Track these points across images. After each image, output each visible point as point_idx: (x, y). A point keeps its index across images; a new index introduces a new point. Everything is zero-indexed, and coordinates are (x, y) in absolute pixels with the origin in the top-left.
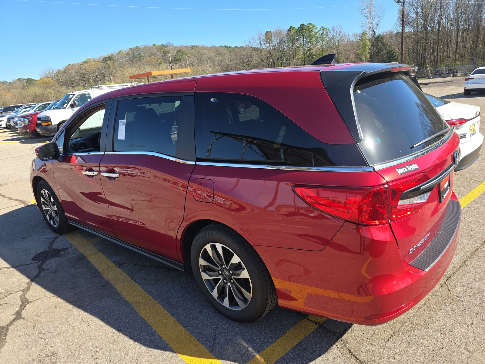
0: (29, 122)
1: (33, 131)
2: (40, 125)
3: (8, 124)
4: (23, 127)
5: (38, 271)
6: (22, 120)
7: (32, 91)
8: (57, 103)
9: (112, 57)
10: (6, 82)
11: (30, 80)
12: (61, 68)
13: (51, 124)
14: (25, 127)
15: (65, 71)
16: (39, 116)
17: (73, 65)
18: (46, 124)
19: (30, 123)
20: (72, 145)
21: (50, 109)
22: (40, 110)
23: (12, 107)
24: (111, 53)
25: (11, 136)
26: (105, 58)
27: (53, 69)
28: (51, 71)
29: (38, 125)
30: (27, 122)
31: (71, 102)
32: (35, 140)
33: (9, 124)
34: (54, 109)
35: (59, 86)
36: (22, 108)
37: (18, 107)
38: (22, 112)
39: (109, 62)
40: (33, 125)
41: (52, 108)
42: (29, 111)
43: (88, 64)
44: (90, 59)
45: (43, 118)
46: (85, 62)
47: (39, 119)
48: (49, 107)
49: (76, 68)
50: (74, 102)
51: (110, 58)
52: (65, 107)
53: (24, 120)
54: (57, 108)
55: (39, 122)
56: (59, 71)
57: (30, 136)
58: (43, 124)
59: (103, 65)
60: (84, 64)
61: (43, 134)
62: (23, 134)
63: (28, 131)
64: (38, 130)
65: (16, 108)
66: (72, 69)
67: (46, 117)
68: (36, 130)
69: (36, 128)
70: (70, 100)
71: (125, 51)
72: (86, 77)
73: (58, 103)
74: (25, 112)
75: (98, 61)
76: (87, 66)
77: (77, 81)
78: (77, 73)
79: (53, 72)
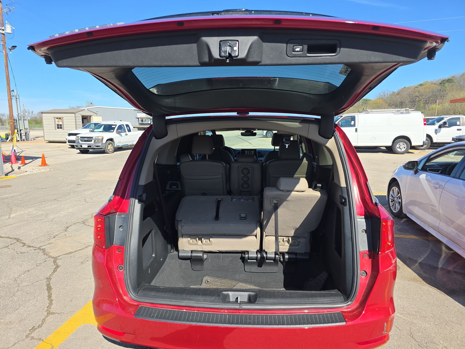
9: (452, 80)
11: (366, 100)
12: (396, 90)
15: (399, 93)
17: (408, 88)
24: (452, 75)
26: (444, 81)
27: (389, 91)
28: (386, 93)
39: (447, 85)
43: (423, 87)
44: (428, 82)
46: (421, 85)
49: (411, 90)
50: (338, 123)
51: (449, 81)
56: (393, 93)
59: (439, 87)
60: (419, 87)
66: (405, 92)
72: (417, 99)
75: (435, 84)
76: (421, 89)
77: (407, 102)
78: (409, 95)
79: (388, 94)
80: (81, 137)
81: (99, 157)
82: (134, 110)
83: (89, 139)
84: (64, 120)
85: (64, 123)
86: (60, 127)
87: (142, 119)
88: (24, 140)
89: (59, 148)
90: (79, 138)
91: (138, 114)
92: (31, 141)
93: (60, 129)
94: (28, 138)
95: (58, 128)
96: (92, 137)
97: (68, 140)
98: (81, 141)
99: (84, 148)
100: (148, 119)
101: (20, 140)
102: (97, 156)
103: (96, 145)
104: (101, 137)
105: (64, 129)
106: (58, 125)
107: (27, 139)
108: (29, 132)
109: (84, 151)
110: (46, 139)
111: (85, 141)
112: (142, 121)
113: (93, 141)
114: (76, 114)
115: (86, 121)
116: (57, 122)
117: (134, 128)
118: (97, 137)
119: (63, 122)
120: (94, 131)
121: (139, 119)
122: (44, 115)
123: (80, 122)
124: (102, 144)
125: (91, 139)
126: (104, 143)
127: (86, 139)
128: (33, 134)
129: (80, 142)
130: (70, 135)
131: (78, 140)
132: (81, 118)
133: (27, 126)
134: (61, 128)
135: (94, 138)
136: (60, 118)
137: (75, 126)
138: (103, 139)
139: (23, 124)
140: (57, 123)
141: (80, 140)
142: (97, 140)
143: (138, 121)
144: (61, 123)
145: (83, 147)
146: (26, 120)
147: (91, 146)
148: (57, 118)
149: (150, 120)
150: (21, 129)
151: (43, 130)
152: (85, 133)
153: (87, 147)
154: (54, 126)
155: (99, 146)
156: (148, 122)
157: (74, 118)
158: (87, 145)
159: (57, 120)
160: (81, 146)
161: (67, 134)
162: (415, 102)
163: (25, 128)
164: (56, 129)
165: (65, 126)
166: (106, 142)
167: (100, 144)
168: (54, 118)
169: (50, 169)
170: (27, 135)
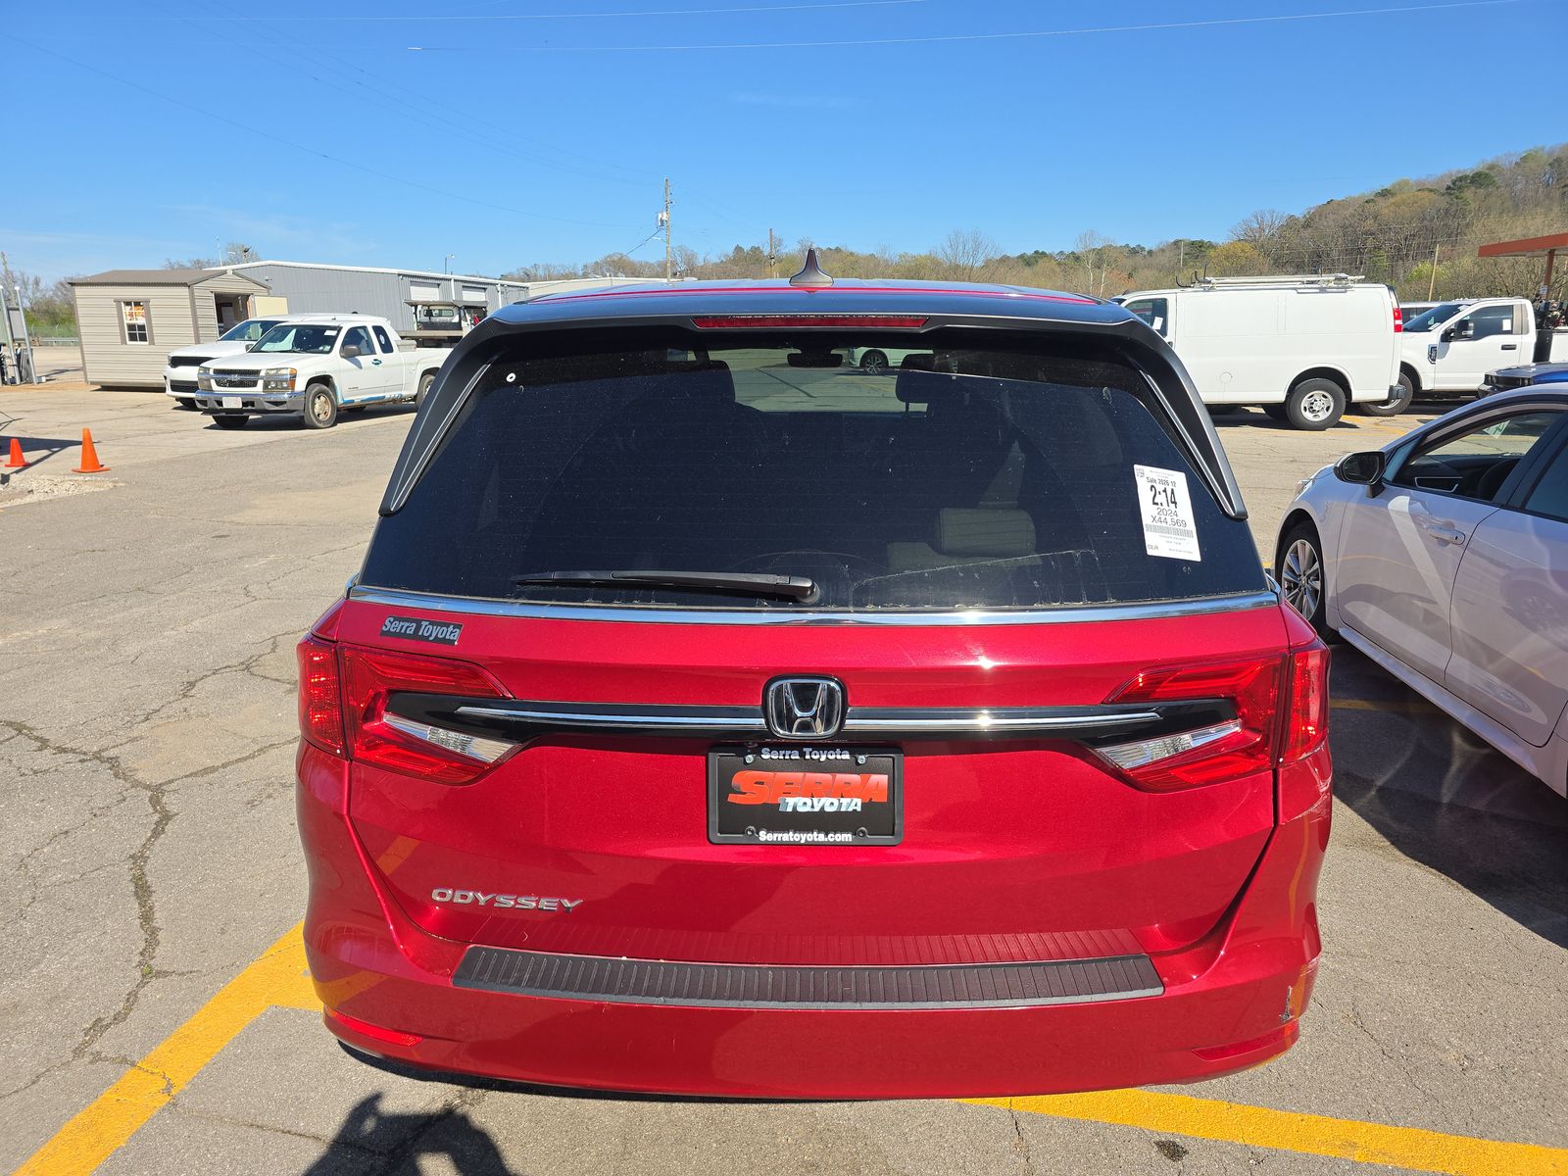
9: (1488, 176)
10: (1143, 249)
11: (1201, 246)
12: (1299, 212)
15: (1309, 222)
17: (1339, 203)
24: (1489, 159)
26: (1460, 179)
27: (1274, 214)
28: (1268, 219)
39: (1469, 193)
43: (1392, 200)
44: (1406, 183)
46: (1384, 193)
49: (1347, 213)
51: (1479, 179)
56: (1290, 222)
59: (1443, 202)
60: (1380, 199)
66: (1332, 217)
71: (1550, 154)
72: (1370, 242)
75: (1431, 191)
76: (1384, 207)
77: (1335, 254)
78: (1344, 227)
79: (1273, 223)
80: (217, 372)
81: (283, 441)
82: (399, 275)
83: (247, 378)
84: (153, 312)
85: (154, 321)
86: (138, 333)
87: (429, 306)
88: (13, 381)
90: (211, 372)
91: (413, 289)
92: (40, 386)
93: (139, 343)
94: (28, 375)
95: (133, 338)
96: (257, 372)
97: (172, 381)
98: (218, 383)
99: (228, 411)
100: (451, 308)
102: (276, 439)
103: (272, 399)
104: (288, 372)
105: (152, 343)
106: (131, 327)
107: (25, 377)
108: (29, 353)
109: (230, 421)
110: (92, 377)
111: (232, 384)
112: (429, 313)
113: (260, 383)
114: (195, 287)
115: (233, 314)
116: (129, 318)
117: (402, 338)
118: (273, 372)
119: (148, 316)
120: (263, 349)
121: (419, 307)
122: (78, 290)
123: (209, 316)
124: (294, 394)
125: (252, 378)
126: (300, 393)
127: (236, 378)
128: (42, 358)
129: (215, 387)
130: (176, 362)
131: (209, 380)
132: (212, 303)
133: (21, 331)
134: (143, 338)
135: (262, 374)
136: (137, 304)
137: (191, 331)
138: (294, 376)
139: (7, 323)
140: (127, 321)
141: (213, 382)
142: (276, 382)
143: (415, 313)
144: (141, 321)
145: (225, 406)
146: (18, 309)
147: (252, 404)
148: (128, 304)
149: (455, 310)
151: (80, 344)
152: (231, 354)
153: (241, 406)
154: (117, 330)
155: (285, 402)
156: (448, 319)
157: (188, 302)
158: (239, 399)
159: (126, 310)
160: (220, 403)
161: (167, 361)
162: (1361, 253)
163: (13, 340)
164: (124, 342)
165: (155, 331)
166: (307, 387)
167: (286, 396)
168: (118, 301)
169: (115, 482)
170: (23, 362)
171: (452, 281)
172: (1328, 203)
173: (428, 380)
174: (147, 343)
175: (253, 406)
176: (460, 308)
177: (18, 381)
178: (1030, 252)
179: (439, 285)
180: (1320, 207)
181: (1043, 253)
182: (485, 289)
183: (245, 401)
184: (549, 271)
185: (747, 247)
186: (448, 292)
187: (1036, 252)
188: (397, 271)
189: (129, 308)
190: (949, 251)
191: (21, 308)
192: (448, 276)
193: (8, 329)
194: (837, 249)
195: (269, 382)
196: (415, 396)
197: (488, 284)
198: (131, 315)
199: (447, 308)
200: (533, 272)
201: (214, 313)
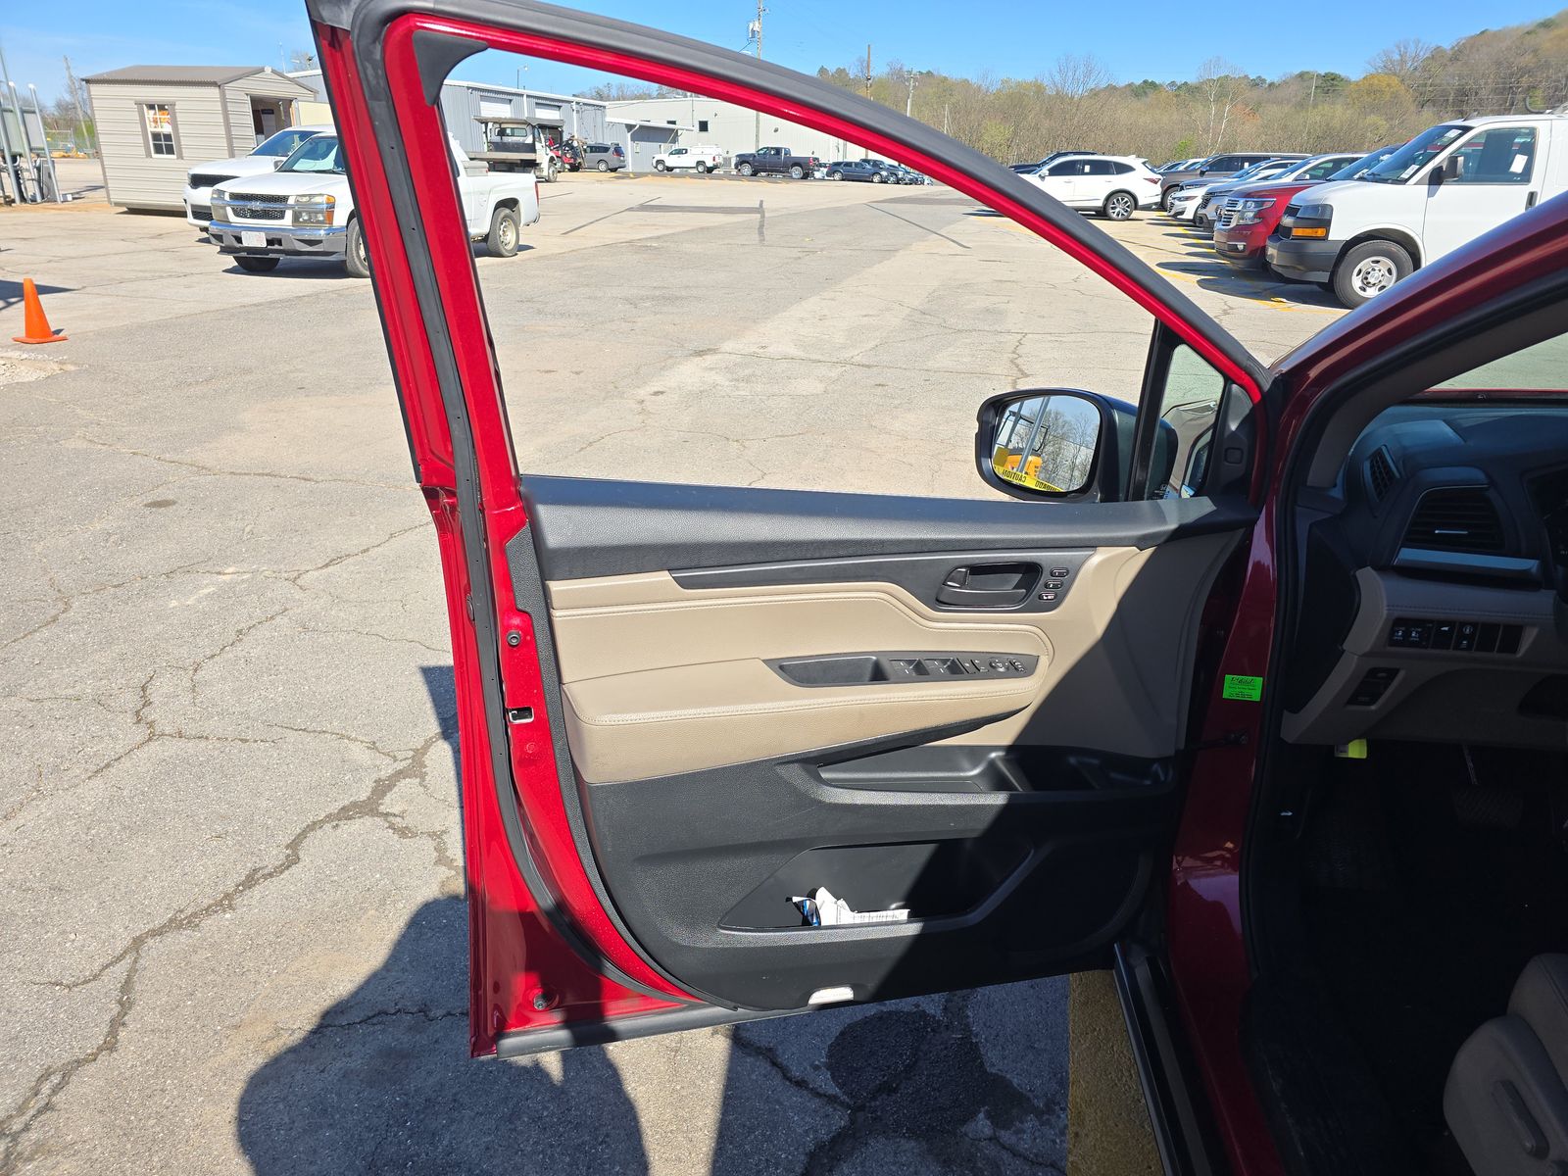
0: (1259, 215)
1: (1253, 253)
2: (1287, 231)
3: (1201, 212)
4: (1232, 229)
5: (840, 1120)
6: (1239, 207)
7: (1323, 116)
8: (1382, 158)
10: (1264, 81)
11: (1333, 80)
12: (1447, 44)
13: (1325, 238)
14: (1240, 232)
15: (1458, 54)
16: (1295, 200)
17: (1495, 34)
18: (1308, 232)
19: (1257, 221)
20: (1367, 465)
21: (1349, 177)
22: (1312, 177)
23: (1237, 158)
25: (1187, 254)
27: (1420, 45)
28: (1411, 53)
29: (1280, 232)
30: (1251, 215)
31: (1441, 159)
32: (1248, 283)
33: (1203, 211)
34: (1361, 179)
35: (1413, 108)
36: (1264, 164)
37: (1253, 160)
38: (1257, 179)
40: (1264, 230)
41: (1356, 177)
42: (1280, 176)
43: (1555, 32)
45: (1307, 207)
46: (1546, 25)
47: (1292, 211)
48: (1347, 167)
49: (1505, 45)
50: (1453, 160)
52: (1405, 176)
53: (1245, 207)
54: (1377, 179)
55: (1287, 221)
56: (1437, 54)
57: (1240, 265)
58: (1297, 232)
60: (1540, 31)
61: (1280, 270)
62: (1222, 254)
63: (1241, 246)
64: (1271, 251)
65: (1246, 165)
66: (1485, 50)
67: (1319, 205)
68: (1264, 249)
69: (1268, 242)
70: (1438, 153)
73: (1385, 157)
74: (1266, 178)
76: (1545, 40)
77: (1483, 93)
78: (1499, 64)
79: (1417, 55)
80: (235, 197)
81: (316, 296)
82: (468, 88)
83: (272, 203)
84: (180, 118)
85: (182, 130)
86: (164, 144)
87: (500, 124)
88: (34, 200)
89: (157, 241)
90: (227, 197)
91: (483, 104)
92: (66, 205)
93: (165, 156)
94: (49, 190)
95: (159, 150)
96: (283, 199)
97: (193, 206)
98: (237, 213)
99: (250, 250)
100: (524, 126)
101: (17, 199)
102: (309, 291)
103: (306, 237)
104: (323, 200)
105: (180, 157)
106: (156, 136)
107: (46, 194)
108: (50, 165)
109: (254, 263)
110: (115, 198)
111: (255, 215)
112: (502, 133)
113: (289, 214)
114: (227, 86)
115: (274, 123)
116: (153, 124)
117: (471, 159)
118: (305, 199)
119: (174, 123)
120: (295, 168)
121: (490, 125)
122: (95, 89)
123: (243, 126)
124: (332, 230)
125: (277, 206)
126: (340, 229)
127: (257, 205)
128: (69, 173)
129: (232, 218)
130: (198, 181)
131: (224, 208)
132: (248, 109)
133: (40, 140)
134: (170, 150)
135: (291, 201)
136: (162, 108)
137: (224, 143)
138: (331, 206)
139: (22, 128)
140: (151, 128)
141: (229, 210)
142: (309, 213)
143: (486, 132)
144: (167, 129)
145: (245, 243)
146: (34, 112)
147: (280, 242)
148: (151, 107)
149: (529, 129)
150: (16, 149)
151: (98, 155)
152: (256, 174)
153: (264, 245)
154: (140, 140)
155: (320, 242)
156: (521, 139)
157: (219, 106)
158: (263, 234)
159: (150, 114)
160: (239, 240)
161: (188, 181)
162: (1514, 93)
163: (31, 150)
164: (149, 155)
165: (183, 141)
166: (348, 223)
167: (322, 232)
168: (139, 104)
169: (62, 363)
170: (44, 178)
171: (525, 97)
172: (1482, 33)
173: (502, 215)
174: (174, 157)
175: (280, 244)
176: (534, 127)
177: (39, 199)
178: (1138, 82)
179: (510, 101)
180: (1472, 37)
181: (1153, 83)
182: (559, 107)
183: (269, 238)
184: (622, 91)
185: (832, 68)
186: (520, 109)
187: (1145, 82)
188: (465, 84)
189: (152, 112)
190: (1057, 78)
191: (37, 111)
192: (520, 91)
193: (24, 136)
194: (929, 72)
195: (300, 213)
196: (487, 236)
197: (563, 101)
198: (155, 121)
199: (520, 126)
200: (606, 91)
201: (250, 120)
